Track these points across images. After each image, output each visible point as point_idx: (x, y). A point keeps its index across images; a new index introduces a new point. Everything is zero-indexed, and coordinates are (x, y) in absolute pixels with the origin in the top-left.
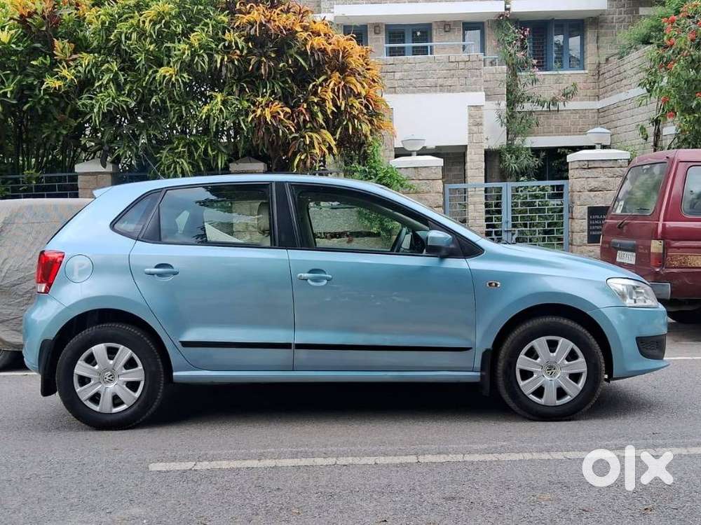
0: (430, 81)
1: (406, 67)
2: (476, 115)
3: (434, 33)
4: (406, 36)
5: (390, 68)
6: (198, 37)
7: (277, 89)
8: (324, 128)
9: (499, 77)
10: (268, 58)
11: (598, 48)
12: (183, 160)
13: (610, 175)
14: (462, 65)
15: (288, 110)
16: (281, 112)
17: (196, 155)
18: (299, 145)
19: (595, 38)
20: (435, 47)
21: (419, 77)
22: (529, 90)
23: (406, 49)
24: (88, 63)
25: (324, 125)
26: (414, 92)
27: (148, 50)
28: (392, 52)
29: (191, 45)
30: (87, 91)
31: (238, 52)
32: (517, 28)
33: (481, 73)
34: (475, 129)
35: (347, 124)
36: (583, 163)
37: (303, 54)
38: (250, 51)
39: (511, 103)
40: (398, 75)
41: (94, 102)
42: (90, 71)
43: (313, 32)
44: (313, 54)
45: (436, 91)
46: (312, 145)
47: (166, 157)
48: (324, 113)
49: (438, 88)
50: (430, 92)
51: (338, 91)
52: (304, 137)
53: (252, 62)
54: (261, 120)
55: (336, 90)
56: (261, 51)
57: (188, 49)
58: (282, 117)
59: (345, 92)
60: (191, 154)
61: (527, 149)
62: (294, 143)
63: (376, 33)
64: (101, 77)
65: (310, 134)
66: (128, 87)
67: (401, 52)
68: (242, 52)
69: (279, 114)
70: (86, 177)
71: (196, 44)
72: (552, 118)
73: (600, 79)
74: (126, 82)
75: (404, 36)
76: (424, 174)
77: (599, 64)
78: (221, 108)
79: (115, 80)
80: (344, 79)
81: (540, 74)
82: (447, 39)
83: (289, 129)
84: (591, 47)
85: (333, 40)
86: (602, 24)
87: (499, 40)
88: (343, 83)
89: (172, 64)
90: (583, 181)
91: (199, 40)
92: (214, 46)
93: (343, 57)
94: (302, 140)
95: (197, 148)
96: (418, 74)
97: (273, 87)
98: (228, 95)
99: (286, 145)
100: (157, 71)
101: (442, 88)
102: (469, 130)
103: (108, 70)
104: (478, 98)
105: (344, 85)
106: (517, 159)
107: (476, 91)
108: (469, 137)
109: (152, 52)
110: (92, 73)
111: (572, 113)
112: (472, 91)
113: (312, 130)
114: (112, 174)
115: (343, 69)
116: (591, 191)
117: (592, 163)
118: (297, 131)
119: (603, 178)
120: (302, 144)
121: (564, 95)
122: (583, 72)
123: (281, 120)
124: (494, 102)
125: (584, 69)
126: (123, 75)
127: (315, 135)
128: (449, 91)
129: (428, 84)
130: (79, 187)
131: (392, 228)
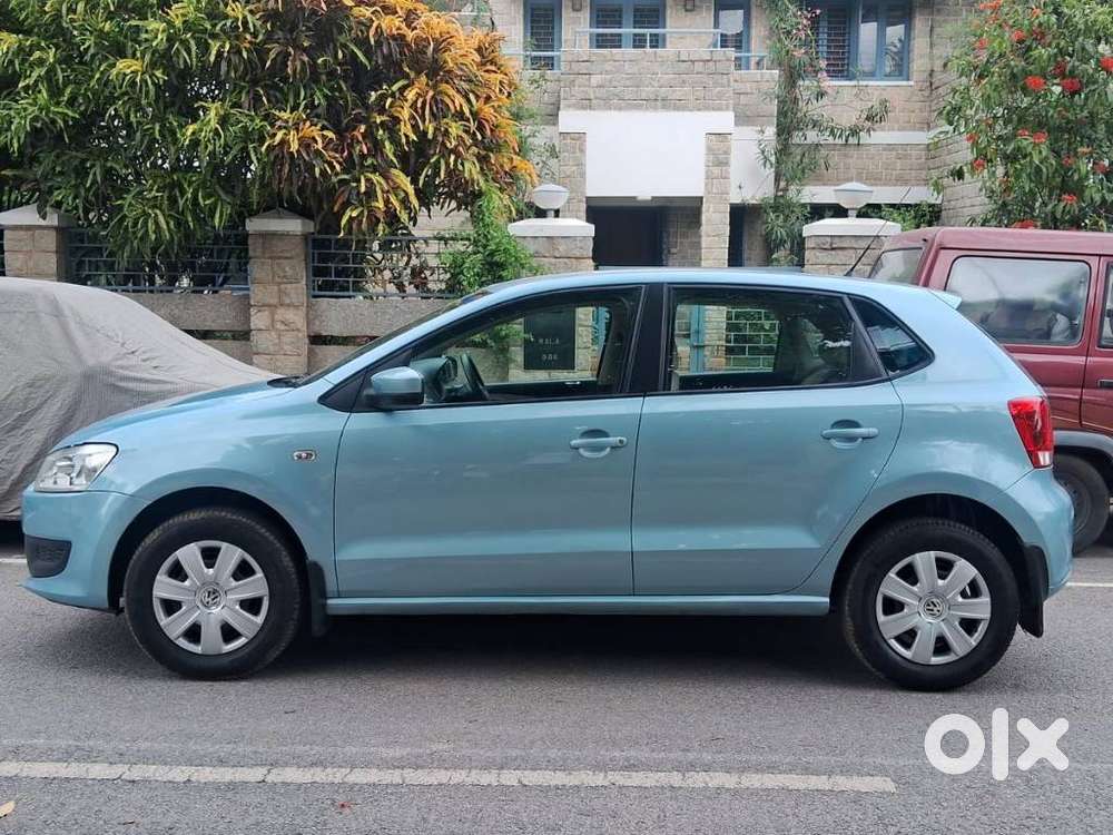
0: (647, 91)
1: (608, 66)
2: (719, 150)
3: (668, 12)
4: (624, 17)
5: (583, 67)
6: (181, 11)
7: (319, 99)
8: (396, 167)
9: (765, 87)
10: (298, 47)
11: (932, 45)
12: (158, 212)
14: (699, 67)
15: (330, 134)
16: (318, 138)
17: (181, 202)
18: (350, 193)
19: (929, 28)
20: (668, 36)
21: (628, 83)
22: (815, 109)
23: (623, 38)
24: (8, 48)
25: (395, 161)
26: (620, 109)
27: (101, 31)
28: (601, 42)
29: (170, 24)
30: (9, 94)
31: (248, 36)
32: (801, 9)
33: (729, 81)
34: (716, 171)
35: (438, 161)
36: (822, 240)
37: (363, 42)
38: (269, 37)
39: (784, 131)
40: (595, 80)
41: (12, 113)
42: (11, 62)
43: (383, 8)
44: (379, 43)
45: (655, 108)
46: (371, 194)
47: (130, 205)
48: (395, 141)
49: (659, 103)
50: (647, 108)
51: (423, 107)
52: (359, 181)
53: (272, 55)
54: (280, 152)
55: (419, 105)
56: (289, 37)
57: (164, 31)
58: (320, 146)
59: (435, 108)
60: (173, 201)
61: (804, 205)
62: (342, 189)
63: (574, 10)
64: (28, 73)
65: (369, 175)
66: (68, 90)
67: (614, 42)
68: (255, 35)
69: (316, 142)
70: (16, 233)
71: (178, 23)
72: (852, 157)
73: (934, 96)
74: (67, 82)
75: (620, 16)
76: (562, 248)
77: (932, 71)
78: (216, 129)
79: (50, 77)
80: (435, 87)
81: (829, 84)
82: (688, 23)
83: (332, 168)
84: (920, 43)
85: (420, 23)
86: (940, 7)
87: (771, 28)
88: (431, 93)
89: (138, 55)
91: (183, 15)
92: (209, 27)
93: (436, 50)
94: (354, 184)
95: (183, 193)
96: (627, 79)
97: (312, 96)
98: (232, 107)
99: (331, 193)
100: (114, 65)
101: (666, 103)
102: (707, 172)
103: (41, 62)
104: (724, 120)
105: (433, 97)
106: (785, 221)
107: (720, 109)
108: (706, 185)
109: (108, 33)
110: (14, 66)
111: (884, 150)
112: (713, 109)
113: (375, 169)
114: (56, 229)
115: (436, 71)
117: (836, 240)
118: (345, 171)
120: (354, 192)
121: (868, 119)
122: (905, 83)
123: (318, 153)
124: (755, 128)
125: (908, 80)
126: (63, 71)
127: (376, 178)
128: (677, 108)
129: (644, 96)
130: (5, 248)
131: (507, 336)
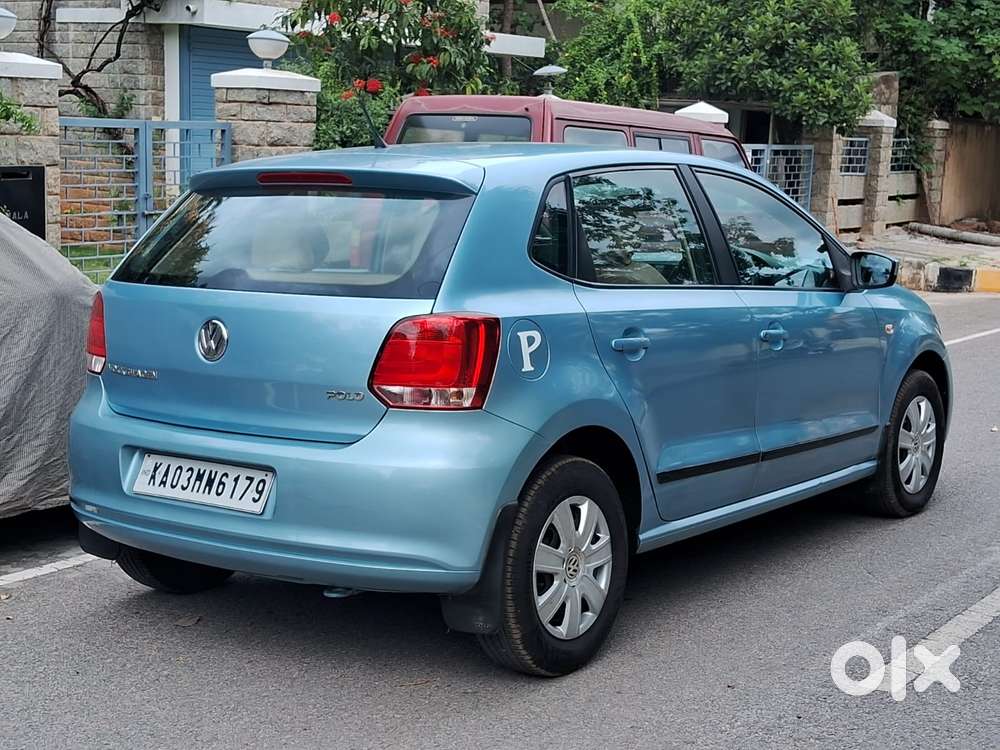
13: (295, 118)
36: (261, 92)
90: (261, 127)
116: (272, 145)
119: (287, 124)
